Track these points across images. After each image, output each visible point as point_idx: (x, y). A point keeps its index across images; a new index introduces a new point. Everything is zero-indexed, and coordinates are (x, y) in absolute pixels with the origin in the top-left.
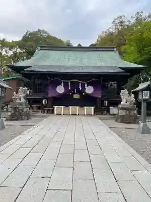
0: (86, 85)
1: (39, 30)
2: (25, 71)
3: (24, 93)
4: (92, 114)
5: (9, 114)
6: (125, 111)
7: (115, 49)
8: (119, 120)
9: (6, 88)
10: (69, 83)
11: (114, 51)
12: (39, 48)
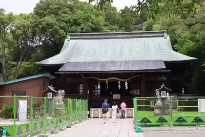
0: (126, 83)
2: (59, 72)
10: (107, 82)
11: (163, 36)
12: (69, 37)
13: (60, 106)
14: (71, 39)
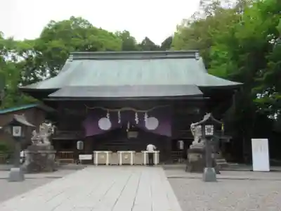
0: (146, 116)
1: (73, 18)
2: (49, 98)
3: (49, 132)
4: (156, 163)
6: (198, 154)
7: (197, 55)
9: (27, 126)
10: (119, 113)
11: (194, 57)
12: (71, 57)
13: (44, 148)
14: (74, 59)
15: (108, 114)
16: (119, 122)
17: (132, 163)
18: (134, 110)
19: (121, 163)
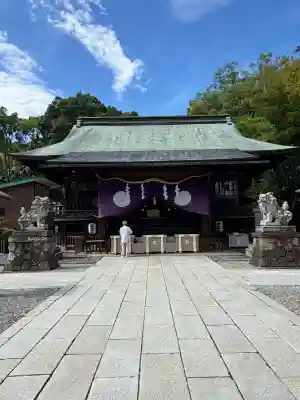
0: (177, 189)
3: (45, 209)
4: (195, 250)
5: (11, 257)
6: (272, 239)
7: (228, 119)
8: (261, 261)
10: (142, 186)
11: (225, 122)
12: (79, 121)
14: (82, 125)
15: (128, 188)
16: (143, 197)
17: (162, 250)
18: (162, 182)
19: (147, 251)
